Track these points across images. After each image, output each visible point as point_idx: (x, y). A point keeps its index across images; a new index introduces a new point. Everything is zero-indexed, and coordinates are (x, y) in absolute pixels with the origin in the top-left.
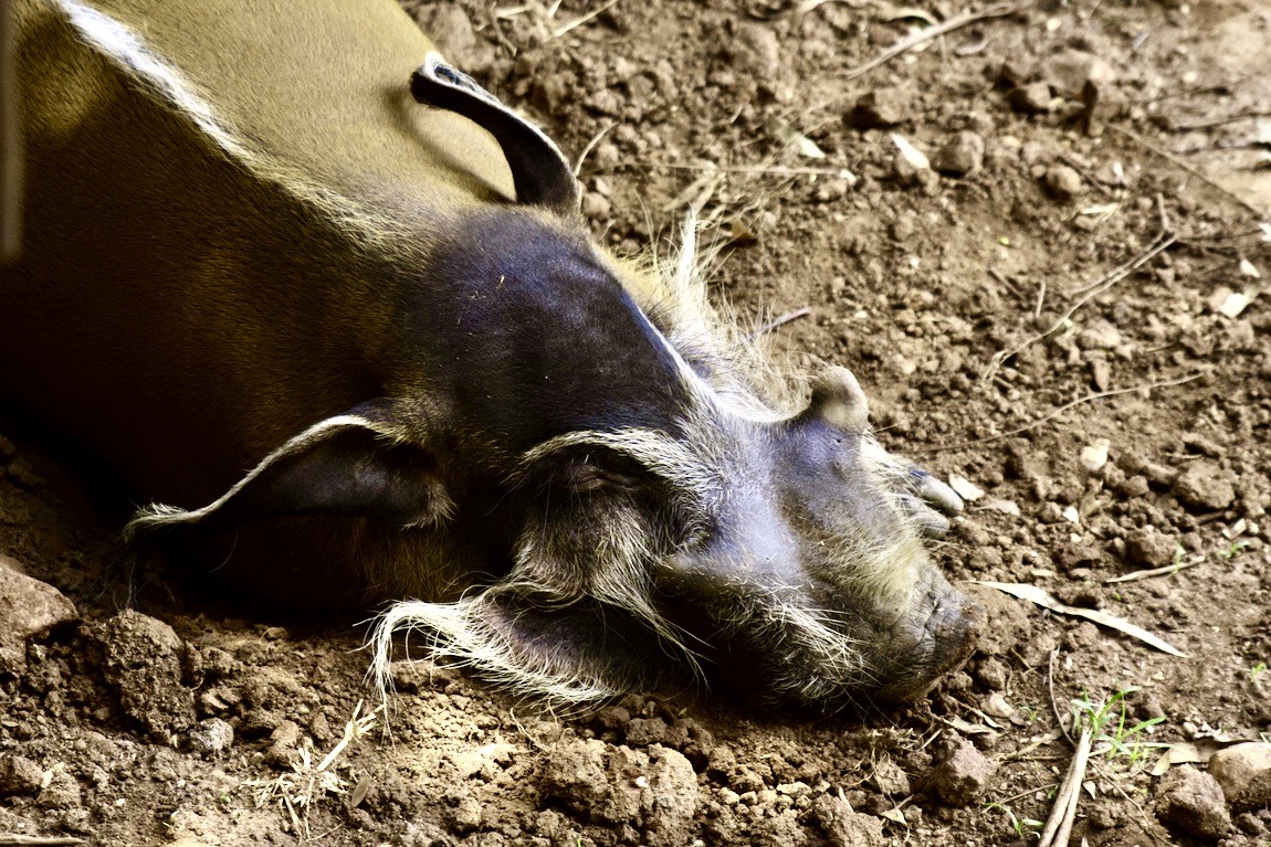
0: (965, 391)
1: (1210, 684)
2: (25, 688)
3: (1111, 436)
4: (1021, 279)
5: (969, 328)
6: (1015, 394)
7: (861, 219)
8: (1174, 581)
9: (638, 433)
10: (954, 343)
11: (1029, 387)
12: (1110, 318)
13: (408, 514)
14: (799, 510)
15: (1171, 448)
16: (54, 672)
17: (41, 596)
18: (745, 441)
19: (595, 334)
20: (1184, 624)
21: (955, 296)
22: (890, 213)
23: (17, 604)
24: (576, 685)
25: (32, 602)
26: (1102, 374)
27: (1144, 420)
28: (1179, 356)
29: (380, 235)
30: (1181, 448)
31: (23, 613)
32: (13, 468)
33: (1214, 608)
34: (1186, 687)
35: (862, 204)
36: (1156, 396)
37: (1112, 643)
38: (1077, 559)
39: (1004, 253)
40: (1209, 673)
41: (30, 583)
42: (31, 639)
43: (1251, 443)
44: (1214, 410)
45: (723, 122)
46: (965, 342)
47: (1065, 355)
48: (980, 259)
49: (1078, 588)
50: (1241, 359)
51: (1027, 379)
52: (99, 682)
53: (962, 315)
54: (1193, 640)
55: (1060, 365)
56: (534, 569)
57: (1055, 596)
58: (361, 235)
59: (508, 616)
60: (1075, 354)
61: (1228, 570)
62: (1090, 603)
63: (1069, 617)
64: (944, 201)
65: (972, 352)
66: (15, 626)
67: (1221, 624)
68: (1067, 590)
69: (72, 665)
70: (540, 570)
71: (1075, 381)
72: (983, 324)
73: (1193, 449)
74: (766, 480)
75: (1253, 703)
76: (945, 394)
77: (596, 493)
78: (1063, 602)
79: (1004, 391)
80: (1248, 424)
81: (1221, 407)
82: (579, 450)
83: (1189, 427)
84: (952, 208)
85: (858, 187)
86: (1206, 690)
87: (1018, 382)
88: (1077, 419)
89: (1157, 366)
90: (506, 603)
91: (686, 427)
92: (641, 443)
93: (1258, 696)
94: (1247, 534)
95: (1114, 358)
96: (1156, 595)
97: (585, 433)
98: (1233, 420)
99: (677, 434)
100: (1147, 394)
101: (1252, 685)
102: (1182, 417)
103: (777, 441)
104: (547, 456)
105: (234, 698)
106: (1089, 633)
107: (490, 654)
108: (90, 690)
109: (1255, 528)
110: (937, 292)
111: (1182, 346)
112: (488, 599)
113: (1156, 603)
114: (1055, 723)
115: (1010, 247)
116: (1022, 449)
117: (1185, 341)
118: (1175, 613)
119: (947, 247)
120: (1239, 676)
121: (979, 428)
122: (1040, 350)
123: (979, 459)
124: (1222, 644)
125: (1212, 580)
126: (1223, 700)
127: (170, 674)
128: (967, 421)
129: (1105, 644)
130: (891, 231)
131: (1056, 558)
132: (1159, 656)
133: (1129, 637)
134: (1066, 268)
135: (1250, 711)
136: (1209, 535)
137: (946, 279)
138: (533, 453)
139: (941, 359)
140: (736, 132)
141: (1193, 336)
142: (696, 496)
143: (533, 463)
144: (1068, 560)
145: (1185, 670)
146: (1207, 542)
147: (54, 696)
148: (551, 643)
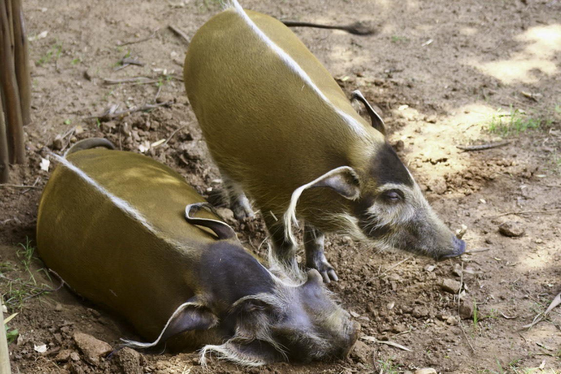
0: (357, 292)
1: (417, 357)
2: (99, 368)
3: (395, 301)
4: (374, 266)
5: (360, 278)
6: (371, 293)
7: (332, 253)
8: (410, 334)
9: (262, 294)
10: (355, 281)
11: (375, 291)
12: (397, 273)
13: (208, 325)
14: (308, 308)
15: (411, 303)
16: (107, 364)
17: (103, 345)
18: (291, 292)
19: (247, 270)
20: (411, 344)
21: (356, 270)
22: (340, 251)
23: (97, 347)
24: (257, 362)
25: (100, 347)
26: (394, 286)
27: (405, 297)
28: (415, 281)
29: (188, 251)
30: (414, 303)
31: (98, 349)
32: (100, 319)
33: (420, 340)
34: (410, 358)
35: (332, 249)
36: (408, 292)
37: (392, 349)
38: (383, 330)
39: (371, 260)
40: (416, 354)
41: (100, 342)
42: (101, 356)
43: (433, 301)
44: (424, 294)
45: (297, 232)
46: (358, 281)
47: (385, 282)
48: (364, 262)
49: (383, 336)
50: (432, 281)
51: (374, 289)
52: (119, 366)
53: (358, 275)
54: (413, 347)
55: (383, 285)
56: (241, 333)
57: (377, 338)
58: (183, 251)
59: (236, 346)
60: (387, 282)
61: (424, 331)
62: (386, 339)
63: (380, 343)
64: (355, 248)
65: (360, 283)
66: (96, 353)
67: (421, 343)
68: (380, 337)
69: (111, 362)
70: (242, 333)
71: (387, 288)
72: (363, 276)
73: (417, 303)
74: (298, 301)
75: (427, 361)
76: (351, 293)
77: (254, 311)
78: (379, 340)
79: (368, 292)
80: (432, 297)
81: (425, 293)
82: (247, 301)
83: (417, 298)
84: (357, 249)
85: (332, 245)
86: (415, 358)
87: (372, 290)
88: (387, 297)
89: (409, 284)
90: (235, 343)
91: (275, 290)
92: (263, 296)
93: (429, 359)
94: (430, 322)
95: (398, 283)
96: (404, 338)
97: (248, 296)
98: (429, 296)
99: (272, 293)
100: (406, 291)
101: (427, 357)
102: (415, 296)
103: (300, 291)
104: (240, 304)
105: (153, 368)
106: (386, 346)
107: (233, 357)
108: (116, 368)
109: (432, 321)
110: (351, 269)
111: (416, 279)
112: (229, 342)
113: (404, 339)
114: (375, 368)
115: (373, 258)
116: (370, 304)
117: (417, 277)
118: (409, 341)
119: (355, 259)
120: (424, 355)
121: (360, 300)
122: (378, 281)
123: (359, 307)
124: (421, 348)
125: (420, 334)
126: (420, 361)
127: (137, 363)
128: (357, 299)
129: (389, 349)
130: (340, 256)
131: (378, 330)
132: (404, 352)
133: (396, 347)
134: (387, 262)
135: (427, 363)
136: (420, 323)
137: (354, 266)
138: (235, 304)
139: (351, 285)
140: (300, 234)
141: (419, 276)
142: (280, 308)
143: (236, 306)
144: (381, 330)
145: (410, 354)
146: (419, 325)
147: (107, 370)
148: (248, 352)
